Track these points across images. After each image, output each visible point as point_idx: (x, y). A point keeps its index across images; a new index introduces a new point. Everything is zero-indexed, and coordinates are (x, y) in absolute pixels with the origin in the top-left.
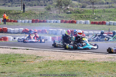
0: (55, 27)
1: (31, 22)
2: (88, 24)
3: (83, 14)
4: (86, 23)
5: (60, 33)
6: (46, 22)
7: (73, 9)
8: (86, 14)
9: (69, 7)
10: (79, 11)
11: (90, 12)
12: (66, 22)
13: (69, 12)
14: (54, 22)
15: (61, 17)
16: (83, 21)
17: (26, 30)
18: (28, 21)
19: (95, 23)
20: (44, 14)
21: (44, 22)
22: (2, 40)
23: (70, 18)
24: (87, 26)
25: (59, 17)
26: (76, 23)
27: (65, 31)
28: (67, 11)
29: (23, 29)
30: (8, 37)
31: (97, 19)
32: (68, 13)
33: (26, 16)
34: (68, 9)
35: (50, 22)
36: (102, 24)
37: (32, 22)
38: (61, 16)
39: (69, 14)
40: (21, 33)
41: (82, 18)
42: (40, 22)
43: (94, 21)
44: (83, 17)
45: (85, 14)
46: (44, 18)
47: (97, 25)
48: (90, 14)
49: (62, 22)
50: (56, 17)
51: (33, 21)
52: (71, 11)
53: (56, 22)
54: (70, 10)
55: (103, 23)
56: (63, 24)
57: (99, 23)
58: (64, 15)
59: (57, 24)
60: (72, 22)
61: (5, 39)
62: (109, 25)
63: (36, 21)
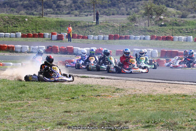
0: (142, 46)
2: (190, 41)
3: (182, 27)
4: (187, 40)
5: (150, 54)
6: (129, 38)
7: (169, 19)
8: (188, 27)
9: (162, 17)
10: (177, 22)
11: (193, 24)
12: (158, 38)
13: (163, 23)
14: (140, 39)
15: (151, 31)
16: (183, 38)
17: (100, 50)
18: (104, 37)
20: (126, 27)
21: (126, 38)
23: (163, 33)
24: (188, 44)
25: (149, 31)
26: (172, 40)
27: (157, 52)
28: (160, 22)
32: (161, 26)
33: (101, 29)
34: (161, 19)
35: (135, 39)
39: (163, 27)
41: (181, 32)
42: (121, 38)
44: (183, 32)
45: (186, 27)
46: (126, 33)
49: (152, 38)
50: (144, 31)
51: (110, 38)
52: (166, 23)
53: (144, 39)
54: (165, 21)
56: (153, 41)
58: (156, 28)
59: (145, 41)
60: (167, 39)
63: (115, 37)
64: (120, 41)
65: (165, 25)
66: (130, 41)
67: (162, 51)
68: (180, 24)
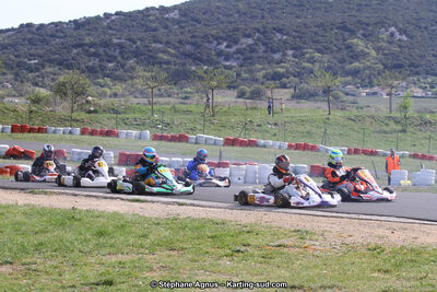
1: (9, 130)
2: (145, 138)
3: (127, 116)
4: (140, 138)
6: (46, 131)
7: (103, 102)
8: (136, 115)
9: (90, 98)
12: (93, 133)
13: (92, 109)
14: (64, 133)
16: (135, 133)
17: (14, 149)
18: (3, 129)
19: (162, 138)
20: (36, 112)
21: (40, 130)
22: (6, 172)
23: (98, 125)
26: (117, 135)
27: (112, 155)
28: (87, 106)
29: (8, 147)
30: (20, 165)
31: (162, 129)
32: (90, 112)
34: (88, 102)
35: (54, 132)
36: (180, 141)
37: (13, 131)
38: (79, 118)
40: (4, 158)
41: (127, 124)
42: (31, 130)
43: (159, 134)
44: (129, 124)
45: (134, 116)
46: (37, 122)
47: (172, 143)
48: (145, 116)
49: (83, 133)
50: (62, 121)
51: (14, 129)
52: (97, 108)
53: (70, 133)
54: (95, 105)
55: (182, 138)
57: (173, 139)
58: (83, 115)
59: (73, 137)
60: (108, 133)
62: (196, 143)
63: (23, 129)
64: (31, 135)
65: (95, 112)
66: (50, 135)
67: (120, 154)
68: (120, 110)
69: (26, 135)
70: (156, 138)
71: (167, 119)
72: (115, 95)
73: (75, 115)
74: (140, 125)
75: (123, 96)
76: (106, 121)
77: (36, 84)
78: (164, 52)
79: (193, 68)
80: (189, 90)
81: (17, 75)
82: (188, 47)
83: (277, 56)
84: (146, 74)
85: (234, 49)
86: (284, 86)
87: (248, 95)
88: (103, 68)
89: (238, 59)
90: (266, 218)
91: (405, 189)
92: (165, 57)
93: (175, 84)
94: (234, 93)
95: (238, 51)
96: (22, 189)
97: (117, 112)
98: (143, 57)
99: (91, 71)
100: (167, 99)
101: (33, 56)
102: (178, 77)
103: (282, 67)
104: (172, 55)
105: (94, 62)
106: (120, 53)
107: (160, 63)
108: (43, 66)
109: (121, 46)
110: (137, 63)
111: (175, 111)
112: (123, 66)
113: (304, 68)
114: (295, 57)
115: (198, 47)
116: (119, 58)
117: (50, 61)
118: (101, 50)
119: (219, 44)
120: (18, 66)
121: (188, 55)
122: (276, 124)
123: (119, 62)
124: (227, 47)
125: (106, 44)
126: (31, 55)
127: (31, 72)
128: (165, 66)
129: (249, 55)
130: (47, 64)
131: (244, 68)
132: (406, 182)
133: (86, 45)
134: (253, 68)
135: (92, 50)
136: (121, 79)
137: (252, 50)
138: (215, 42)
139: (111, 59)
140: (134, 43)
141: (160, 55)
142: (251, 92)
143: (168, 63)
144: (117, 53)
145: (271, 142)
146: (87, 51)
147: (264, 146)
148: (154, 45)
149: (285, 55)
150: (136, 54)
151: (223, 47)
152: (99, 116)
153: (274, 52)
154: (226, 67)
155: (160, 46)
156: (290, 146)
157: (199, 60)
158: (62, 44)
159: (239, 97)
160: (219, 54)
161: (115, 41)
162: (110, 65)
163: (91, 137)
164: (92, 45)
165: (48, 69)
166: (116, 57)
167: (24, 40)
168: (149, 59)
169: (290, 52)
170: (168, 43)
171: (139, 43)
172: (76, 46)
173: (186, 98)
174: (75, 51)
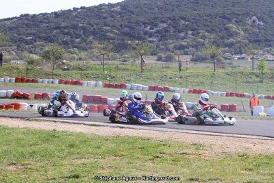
1: (14, 81)
2: (99, 86)
3: (88, 72)
4: (96, 86)
6: (37, 81)
7: (73, 63)
8: (94, 72)
9: (64, 61)
10: (80, 67)
12: (66, 83)
13: (66, 67)
14: (48, 83)
15: (57, 75)
16: (93, 83)
17: (17, 93)
18: (10, 80)
19: (109, 86)
20: (31, 69)
21: (33, 81)
22: (12, 107)
23: (70, 77)
24: (96, 89)
25: (54, 75)
26: (81, 84)
28: (63, 66)
29: (13, 91)
30: (21, 103)
31: (109, 80)
32: (64, 69)
33: (5, 71)
34: (63, 63)
35: (42, 82)
36: (120, 88)
38: (58, 73)
39: (67, 71)
41: (87, 77)
42: (28, 81)
43: (108, 83)
44: (89, 77)
45: (92, 72)
46: (31, 76)
47: (114, 89)
48: (99, 72)
49: (60, 82)
50: (47, 75)
51: (17, 80)
52: (69, 67)
53: (52, 82)
54: (68, 65)
55: (122, 86)
56: (62, 86)
57: (117, 86)
58: (60, 72)
59: (54, 85)
60: (76, 83)
61: (17, 106)
62: (131, 89)
63: (22, 80)
64: (28, 84)
65: (68, 69)
66: (40, 84)
68: (83, 68)
69: (25, 84)
70: (106, 86)
71: (113, 74)
72: (80, 59)
73: (55, 71)
74: (96, 78)
75: (85, 59)
76: (75, 75)
77: (31, 52)
78: (111, 32)
79: (129, 42)
80: (126, 56)
81: (19, 46)
82: (126, 29)
83: (182, 35)
84: (100, 46)
85: (155, 30)
86: (186, 54)
87: (163, 59)
88: (72, 42)
89: (158, 36)
90: (174, 137)
91: (262, 118)
92: (112, 35)
93: (118, 52)
94: (155, 58)
95: (158, 32)
96: (22, 118)
97: (81, 70)
98: (97, 35)
99: (65, 43)
100: (113, 62)
101: (29, 34)
102: (120, 48)
103: (185, 42)
104: (116, 34)
105: (67, 38)
106: (84, 33)
107: (108, 39)
108: (35, 41)
109: (84, 28)
110: (94, 39)
111: (118, 69)
112: (85, 41)
113: (199, 42)
114: (193, 35)
115: (133, 29)
116: (83, 36)
117: (39, 38)
118: (72, 31)
119: (145, 27)
120: (20, 41)
121: (126, 34)
122: (181, 77)
123: (82, 38)
124: (150, 29)
125: (74, 27)
126: (27, 34)
127: (28, 44)
128: (111, 41)
129: (164, 34)
130: (38, 40)
131: (161, 42)
132: (262, 114)
133: (62, 27)
134: (167, 42)
135: (66, 31)
136: (84, 49)
137: (166, 30)
138: (143, 26)
139: (78, 36)
140: (93, 26)
141: (109, 34)
142: (166, 57)
143: (114, 39)
144: (81, 33)
145: (178, 89)
146: (63, 31)
147: (174, 91)
148: (104, 28)
149: (187, 34)
150: (94, 33)
151: (148, 29)
152: (71, 72)
153: (180, 32)
154: (150, 42)
155: (108, 28)
156: (190, 91)
157: (133, 37)
158: (47, 27)
159: (158, 60)
160: (146, 33)
161: (80, 25)
162: (77, 40)
163: (65, 85)
164: (66, 27)
165: (38, 43)
166: (81, 35)
167: (23, 24)
168: (102, 37)
169: (190, 32)
170: (113, 26)
171: (95, 26)
172: (56, 29)
173: (125, 61)
174: (55, 31)
